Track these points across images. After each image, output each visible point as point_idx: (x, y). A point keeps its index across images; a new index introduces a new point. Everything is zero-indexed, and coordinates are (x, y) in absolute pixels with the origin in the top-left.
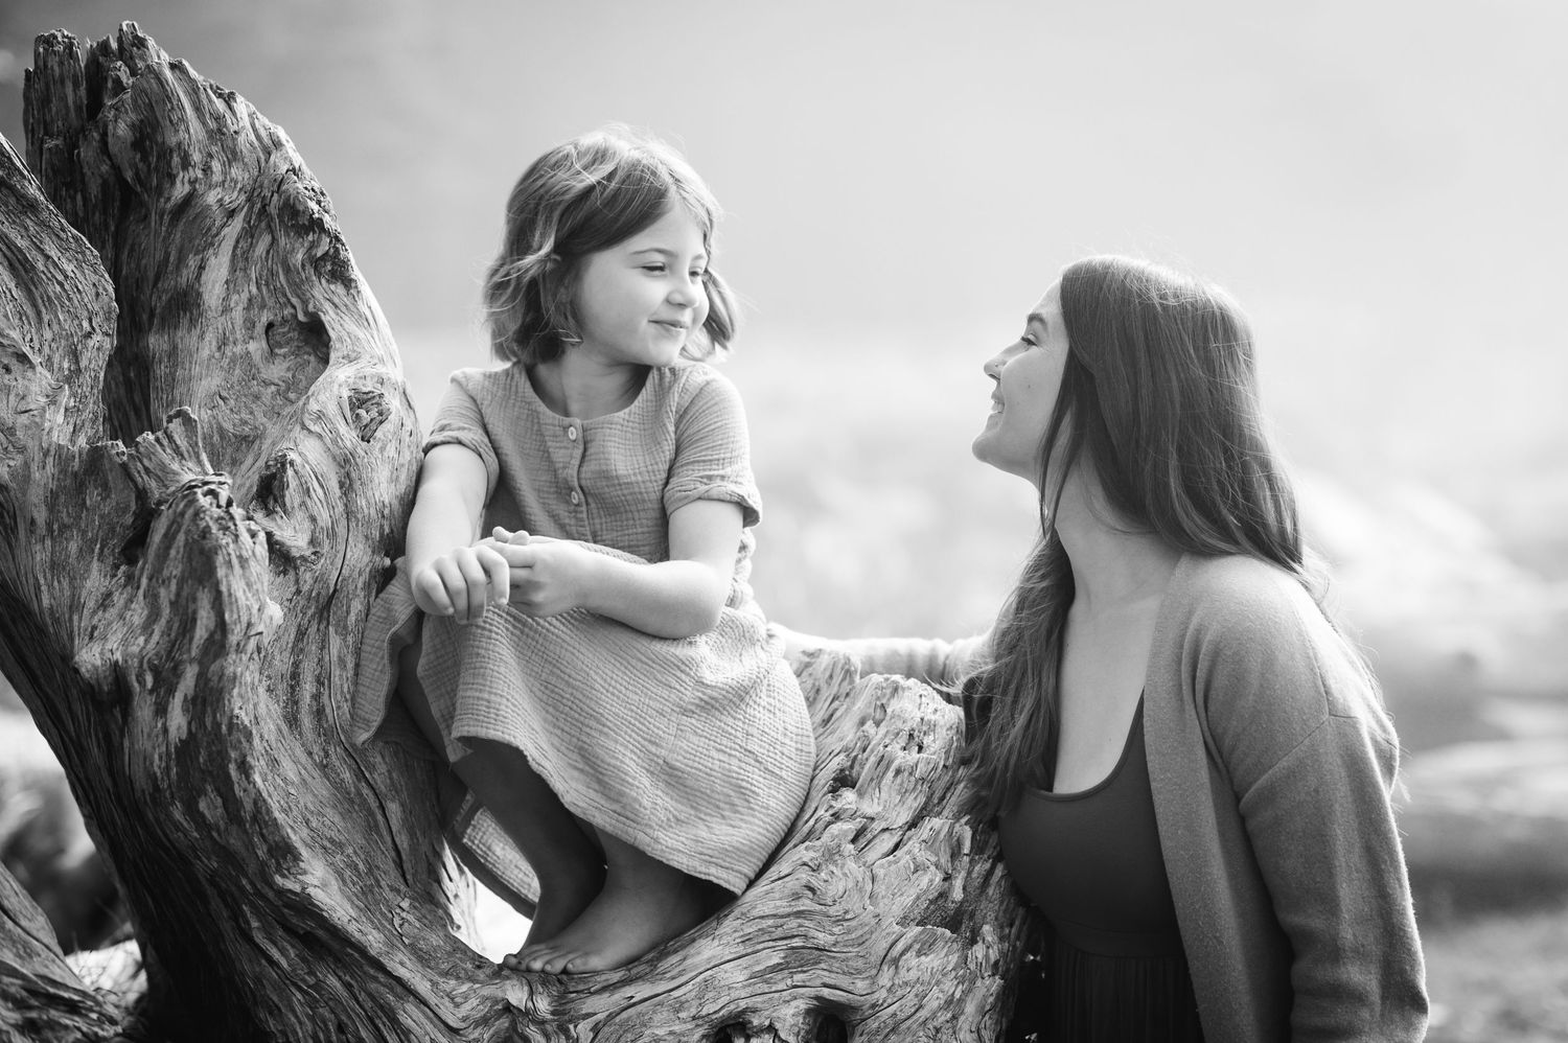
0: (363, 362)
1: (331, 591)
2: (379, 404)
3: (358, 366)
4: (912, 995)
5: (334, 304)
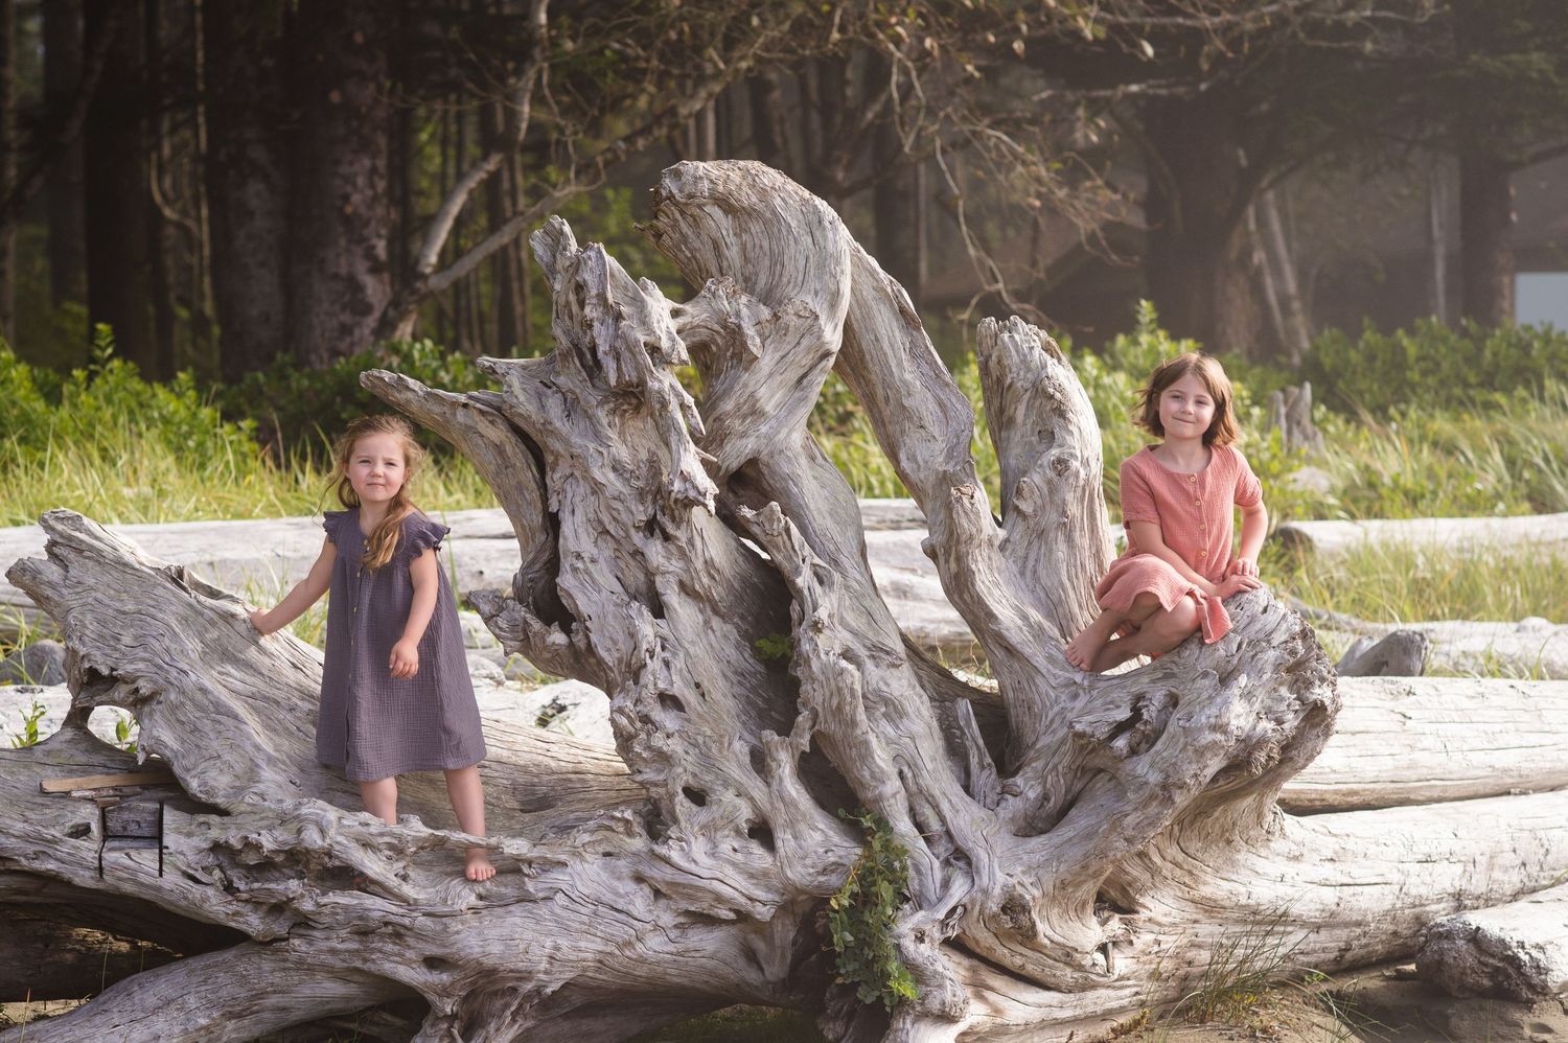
0: (1065, 448)
2: (1065, 464)
3: (1062, 449)
5: (1059, 425)
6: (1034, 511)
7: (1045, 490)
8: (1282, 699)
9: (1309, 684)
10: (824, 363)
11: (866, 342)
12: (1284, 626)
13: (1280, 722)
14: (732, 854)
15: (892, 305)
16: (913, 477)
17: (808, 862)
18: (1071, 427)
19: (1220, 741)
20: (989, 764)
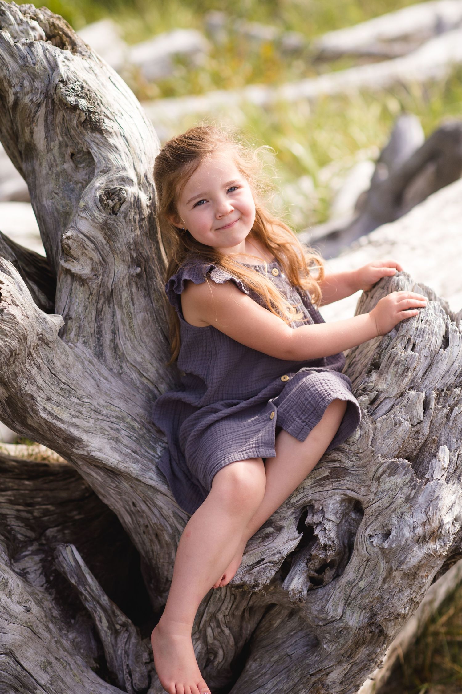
0: (112, 172)
1: (110, 289)
2: (118, 195)
3: (109, 175)
4: (387, 497)
5: (96, 143)
6: (92, 270)
7: (100, 237)
18: (111, 141)
19: (435, 551)
20: (124, 625)
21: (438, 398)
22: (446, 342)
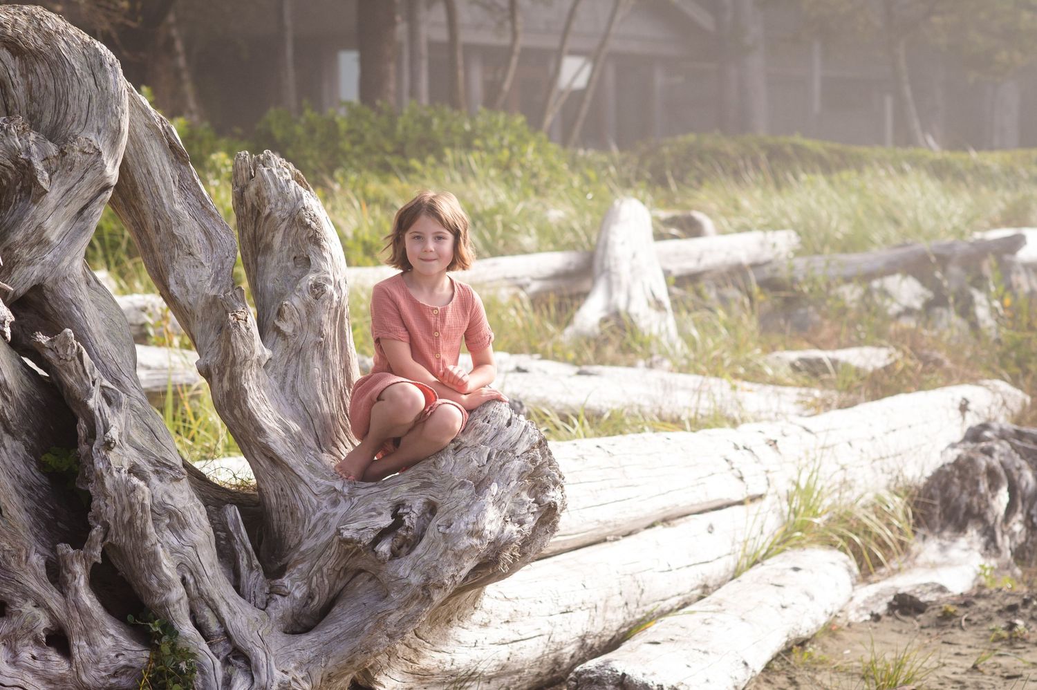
0: (320, 273)
1: (301, 347)
2: (322, 288)
3: (318, 274)
4: (455, 502)
5: (315, 252)
6: (294, 331)
7: (304, 312)
8: (523, 503)
9: (545, 488)
10: (103, 195)
11: (139, 175)
12: (526, 437)
13: (521, 523)
14: (31, 661)
15: (162, 141)
16: (182, 300)
17: (101, 666)
18: (325, 254)
19: (477, 545)
20: (257, 566)
21: (497, 454)
22: (509, 424)
